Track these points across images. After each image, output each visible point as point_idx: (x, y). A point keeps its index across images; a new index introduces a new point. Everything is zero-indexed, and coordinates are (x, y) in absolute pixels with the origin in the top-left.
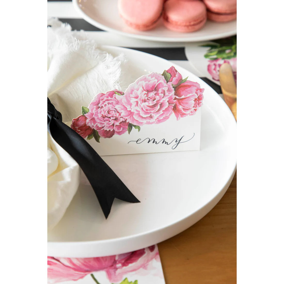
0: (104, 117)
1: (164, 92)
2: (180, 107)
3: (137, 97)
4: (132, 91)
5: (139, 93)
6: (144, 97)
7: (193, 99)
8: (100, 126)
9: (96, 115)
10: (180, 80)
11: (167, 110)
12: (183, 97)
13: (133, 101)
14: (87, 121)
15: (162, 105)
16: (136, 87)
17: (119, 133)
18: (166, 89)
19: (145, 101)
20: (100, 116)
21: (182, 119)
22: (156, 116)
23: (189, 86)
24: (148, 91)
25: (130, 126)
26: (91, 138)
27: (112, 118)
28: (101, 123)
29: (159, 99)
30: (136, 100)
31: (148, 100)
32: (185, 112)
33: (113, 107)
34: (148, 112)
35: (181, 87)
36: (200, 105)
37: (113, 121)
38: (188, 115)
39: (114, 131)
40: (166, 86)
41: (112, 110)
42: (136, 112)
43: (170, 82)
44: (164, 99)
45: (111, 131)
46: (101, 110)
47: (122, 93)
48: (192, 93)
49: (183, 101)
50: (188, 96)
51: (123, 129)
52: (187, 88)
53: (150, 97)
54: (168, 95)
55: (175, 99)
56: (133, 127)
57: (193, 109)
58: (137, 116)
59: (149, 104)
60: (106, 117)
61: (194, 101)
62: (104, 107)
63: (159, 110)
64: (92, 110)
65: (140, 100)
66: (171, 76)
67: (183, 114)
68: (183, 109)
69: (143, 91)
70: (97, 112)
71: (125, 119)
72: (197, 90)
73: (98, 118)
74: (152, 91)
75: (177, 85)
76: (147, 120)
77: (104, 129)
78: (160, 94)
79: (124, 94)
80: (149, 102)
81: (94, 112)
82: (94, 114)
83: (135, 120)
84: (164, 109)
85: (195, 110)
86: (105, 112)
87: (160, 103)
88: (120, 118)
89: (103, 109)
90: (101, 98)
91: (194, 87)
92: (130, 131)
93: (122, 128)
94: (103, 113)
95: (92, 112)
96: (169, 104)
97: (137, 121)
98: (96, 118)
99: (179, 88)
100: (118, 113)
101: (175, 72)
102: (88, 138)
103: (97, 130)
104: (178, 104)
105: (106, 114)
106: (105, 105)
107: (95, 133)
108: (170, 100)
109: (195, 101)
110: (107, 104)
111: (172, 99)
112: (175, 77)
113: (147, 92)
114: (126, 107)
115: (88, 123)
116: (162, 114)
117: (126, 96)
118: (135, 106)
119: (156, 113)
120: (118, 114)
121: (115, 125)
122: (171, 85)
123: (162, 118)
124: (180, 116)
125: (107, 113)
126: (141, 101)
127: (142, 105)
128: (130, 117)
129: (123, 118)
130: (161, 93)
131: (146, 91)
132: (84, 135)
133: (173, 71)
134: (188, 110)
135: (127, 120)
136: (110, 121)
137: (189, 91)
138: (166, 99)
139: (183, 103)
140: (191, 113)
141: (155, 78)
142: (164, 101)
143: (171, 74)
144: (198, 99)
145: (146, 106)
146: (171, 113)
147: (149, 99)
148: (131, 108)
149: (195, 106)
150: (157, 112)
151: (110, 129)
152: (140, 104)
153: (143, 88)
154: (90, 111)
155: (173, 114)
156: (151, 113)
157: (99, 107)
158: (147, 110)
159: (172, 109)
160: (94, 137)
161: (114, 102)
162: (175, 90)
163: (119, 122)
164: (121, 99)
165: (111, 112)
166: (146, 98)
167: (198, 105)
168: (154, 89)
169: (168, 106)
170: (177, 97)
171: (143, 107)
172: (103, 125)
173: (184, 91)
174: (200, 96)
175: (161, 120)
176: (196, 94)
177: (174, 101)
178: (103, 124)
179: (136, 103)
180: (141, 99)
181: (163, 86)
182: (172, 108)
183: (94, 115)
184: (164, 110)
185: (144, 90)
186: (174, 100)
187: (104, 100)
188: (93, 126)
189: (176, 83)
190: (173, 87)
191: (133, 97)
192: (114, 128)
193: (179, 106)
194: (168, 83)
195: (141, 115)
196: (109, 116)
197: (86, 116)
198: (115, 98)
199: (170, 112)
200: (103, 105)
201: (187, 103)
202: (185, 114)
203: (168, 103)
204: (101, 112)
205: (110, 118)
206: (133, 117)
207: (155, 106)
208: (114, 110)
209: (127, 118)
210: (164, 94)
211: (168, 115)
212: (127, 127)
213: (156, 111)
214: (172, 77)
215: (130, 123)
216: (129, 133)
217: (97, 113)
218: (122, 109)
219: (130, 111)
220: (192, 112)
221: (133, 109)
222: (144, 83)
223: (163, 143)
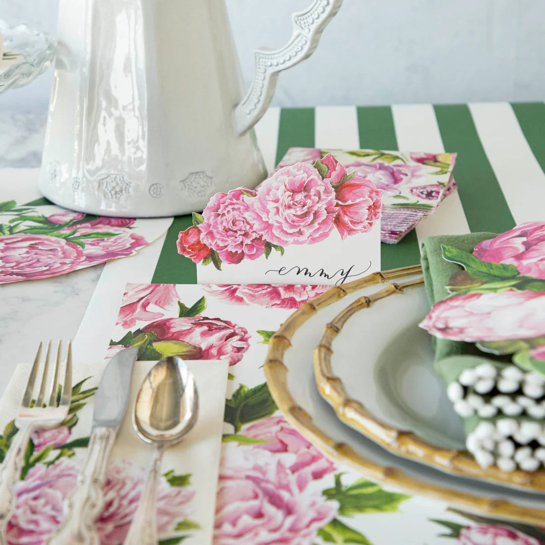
0: (227, 230)
1: (318, 194)
2: (346, 219)
3: (277, 201)
4: (269, 190)
5: (279, 193)
6: (288, 201)
7: (366, 206)
8: (221, 244)
9: (215, 227)
10: (343, 175)
11: (324, 222)
12: (349, 202)
13: (271, 206)
14: (202, 235)
15: (316, 215)
16: (275, 184)
17: (252, 257)
18: (322, 189)
19: (289, 207)
20: (221, 228)
21: (349, 238)
22: (308, 232)
23: (359, 186)
24: (295, 192)
25: (269, 246)
26: (209, 264)
27: (239, 233)
28: (223, 240)
29: (311, 205)
30: (276, 205)
31: (294, 206)
32: (354, 226)
33: (241, 215)
34: (295, 225)
35: (345, 187)
36: (377, 216)
37: (241, 236)
38: (359, 231)
39: (243, 252)
40: (321, 185)
41: (239, 220)
42: (276, 224)
43: (328, 179)
44: (319, 205)
45: (239, 253)
46: (222, 219)
47: (254, 194)
48: (363, 197)
49: (349, 209)
50: (358, 201)
51: (257, 251)
52: (355, 189)
53: (296, 202)
54: (324, 200)
55: (337, 205)
56: (272, 247)
57: (366, 223)
58: (279, 231)
59: (296, 211)
60: (230, 230)
61: (368, 211)
62: (226, 214)
63: (312, 222)
64: (208, 219)
65: (282, 205)
66: (328, 169)
67: (350, 231)
68: (351, 222)
69: (285, 192)
70: (216, 222)
71: (260, 235)
72: (371, 192)
73: (218, 232)
74: (299, 192)
75: (339, 184)
76: (294, 237)
77: (227, 250)
78: (313, 197)
79: (256, 195)
80: (295, 208)
81: (211, 222)
82: (212, 224)
83: (275, 236)
84: (320, 221)
85: (371, 224)
86: (228, 222)
87: (314, 212)
88: (252, 232)
89: (224, 218)
90: (222, 200)
91: (366, 187)
92: (267, 254)
93: (255, 250)
94: (225, 224)
95: (208, 221)
96: (328, 213)
97: (278, 238)
98: (215, 231)
99: (342, 189)
100: (249, 224)
101: (335, 164)
102: (203, 262)
103: (217, 250)
104: (342, 214)
105: (230, 225)
106: (228, 212)
107: (214, 254)
108: (328, 207)
109: (368, 209)
110: (231, 210)
111: (332, 205)
112: (335, 170)
113: (292, 194)
114: (260, 216)
115: (203, 239)
116: (318, 229)
117: (260, 198)
118: (275, 214)
119: (307, 227)
120: (248, 227)
121: (244, 244)
122: (329, 183)
123: (317, 235)
124: (346, 233)
125: (232, 225)
126: (284, 206)
127: (285, 214)
128: (268, 232)
129: (256, 232)
130: (315, 195)
131: (290, 191)
132: (197, 258)
133: (332, 161)
134: (358, 223)
135: (262, 236)
136: (236, 238)
137: (359, 194)
138: (322, 206)
139: (350, 212)
140: (363, 229)
141: (304, 171)
142: (319, 207)
143: (329, 166)
144: (373, 206)
145: (291, 215)
146: (332, 228)
147: (296, 203)
148: (268, 218)
149: (370, 217)
150: (309, 225)
151: (236, 250)
152: (283, 212)
153: (286, 186)
154: (206, 221)
155: (335, 229)
156: (300, 226)
157: (219, 215)
158: (293, 221)
159: (333, 221)
160: (212, 262)
161: (242, 207)
162: (336, 191)
163: (251, 239)
164: (253, 204)
165: (237, 223)
166: (291, 203)
167: (374, 217)
168: (303, 189)
169: (327, 216)
170: (340, 203)
171: (287, 218)
172: (226, 244)
173: (351, 193)
174: (378, 202)
175: (316, 238)
176: (370, 199)
177: (335, 208)
178: (226, 241)
179: (275, 210)
180: (284, 204)
181: (317, 185)
182: (334, 219)
183: (211, 227)
184: (321, 223)
185: (288, 190)
186: (335, 206)
187: (226, 204)
188: (211, 244)
189: (337, 180)
190: (333, 187)
191: (271, 199)
192: (243, 249)
193: (344, 217)
194: (325, 179)
195: (285, 229)
196: (235, 229)
197: (200, 228)
198: (243, 200)
199: (330, 226)
200: (225, 212)
201: (356, 213)
202: (354, 230)
203: (326, 212)
204: (222, 223)
205: (236, 232)
206: (272, 232)
207: (306, 215)
208: (243, 219)
209: (262, 233)
210: (320, 198)
211: (327, 231)
212: (263, 247)
213: (307, 224)
214: (329, 171)
215: (268, 241)
216: (267, 258)
217: (216, 225)
218: (254, 219)
219: (267, 222)
220: (365, 227)
221: (272, 219)
222: (287, 180)
223: (321, 275)
